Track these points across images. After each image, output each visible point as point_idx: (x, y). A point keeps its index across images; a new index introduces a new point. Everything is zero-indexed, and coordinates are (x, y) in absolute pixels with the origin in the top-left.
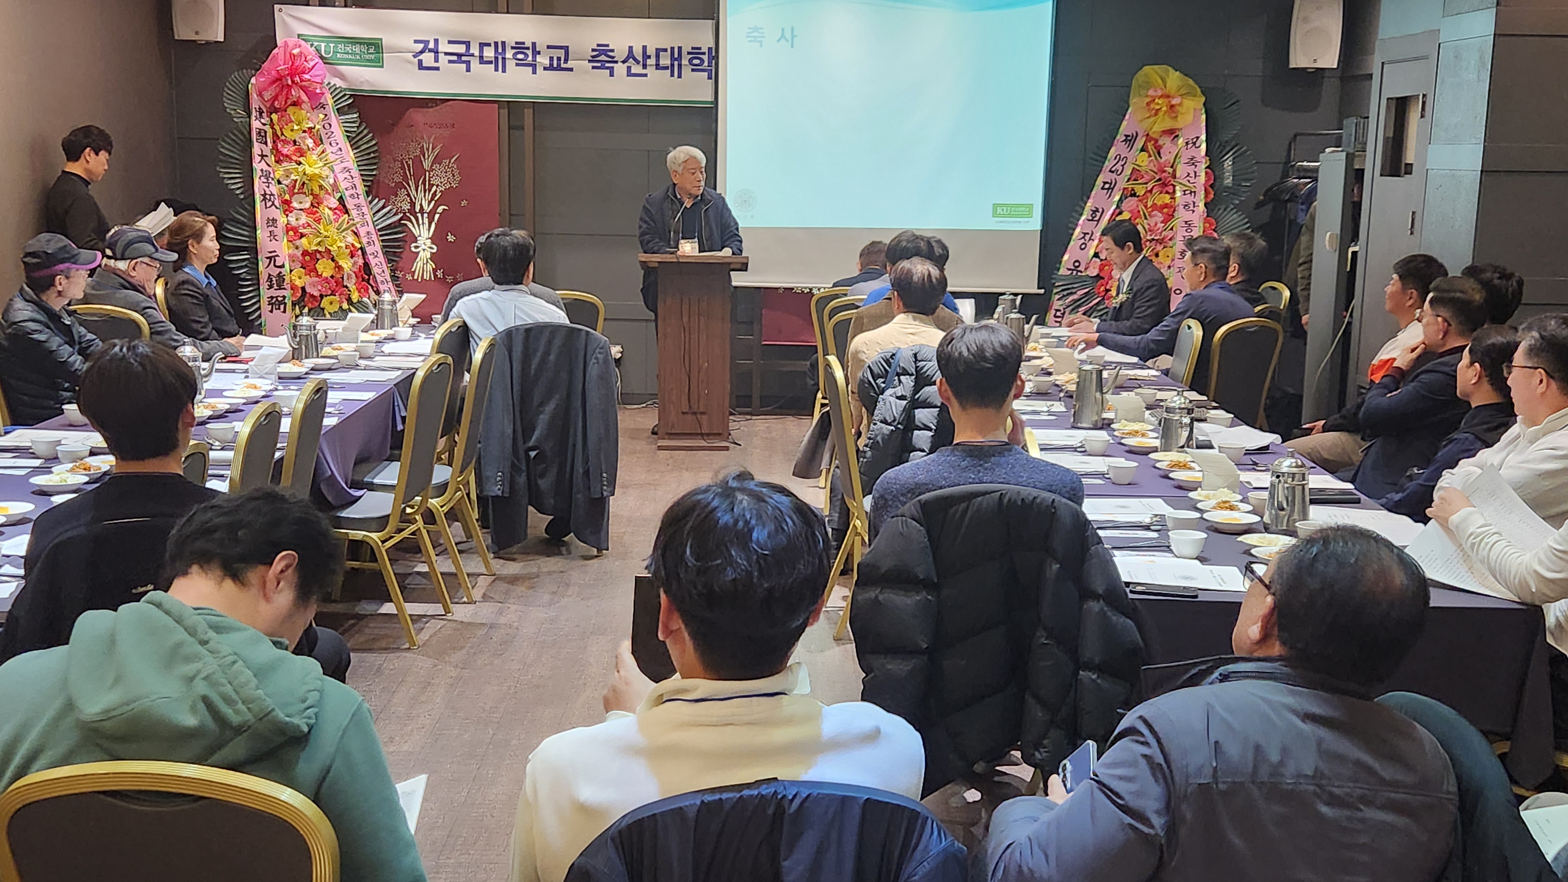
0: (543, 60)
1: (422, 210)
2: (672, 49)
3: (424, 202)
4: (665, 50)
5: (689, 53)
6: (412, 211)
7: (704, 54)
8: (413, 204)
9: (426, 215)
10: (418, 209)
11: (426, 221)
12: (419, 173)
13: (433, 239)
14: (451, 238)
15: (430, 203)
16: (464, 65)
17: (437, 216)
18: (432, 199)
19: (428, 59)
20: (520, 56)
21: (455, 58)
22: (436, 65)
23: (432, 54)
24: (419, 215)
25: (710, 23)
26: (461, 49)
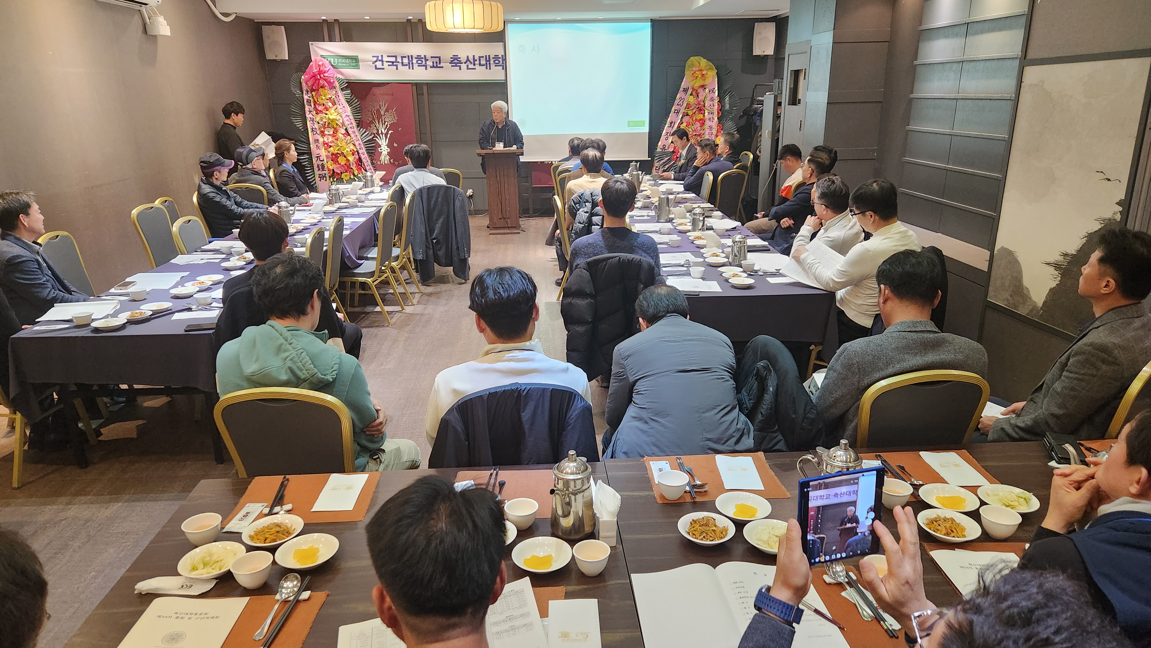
0: (429, 63)
1: (382, 133)
2: (486, 56)
3: (382, 129)
4: (483, 57)
5: (493, 58)
6: (378, 133)
7: (500, 58)
8: (378, 130)
9: (384, 135)
10: (380, 132)
11: (384, 138)
12: (380, 116)
13: (388, 146)
14: (395, 145)
15: (385, 129)
16: (395, 67)
17: (389, 135)
18: (386, 127)
19: (379, 64)
20: (419, 62)
21: (391, 64)
22: (383, 67)
23: (381, 62)
24: (381, 135)
25: (502, 43)
26: (393, 59)
